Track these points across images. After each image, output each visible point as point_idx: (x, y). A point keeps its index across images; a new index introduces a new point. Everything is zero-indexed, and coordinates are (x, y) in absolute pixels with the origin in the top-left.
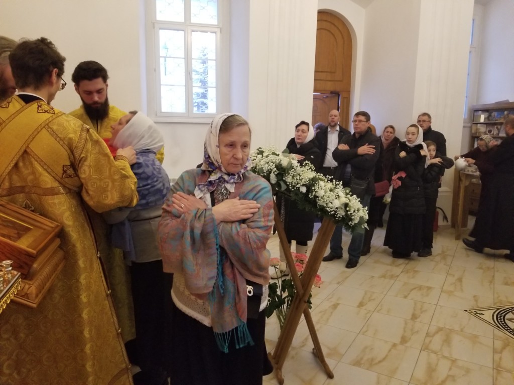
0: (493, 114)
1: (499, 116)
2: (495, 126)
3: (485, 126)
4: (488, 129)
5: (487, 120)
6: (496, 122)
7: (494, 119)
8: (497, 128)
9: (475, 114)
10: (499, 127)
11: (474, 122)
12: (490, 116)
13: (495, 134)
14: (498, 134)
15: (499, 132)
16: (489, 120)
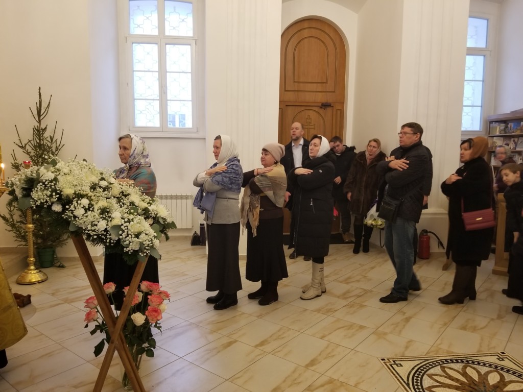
0: (509, 126)
1: (515, 128)
2: (512, 139)
3: (502, 139)
4: (505, 143)
5: (503, 132)
6: (513, 134)
7: (511, 131)
8: (514, 141)
9: (491, 125)
10: (516, 140)
11: (490, 135)
12: (506, 127)
13: (512, 148)
14: (516, 148)
15: (516, 146)
16: (506, 133)
